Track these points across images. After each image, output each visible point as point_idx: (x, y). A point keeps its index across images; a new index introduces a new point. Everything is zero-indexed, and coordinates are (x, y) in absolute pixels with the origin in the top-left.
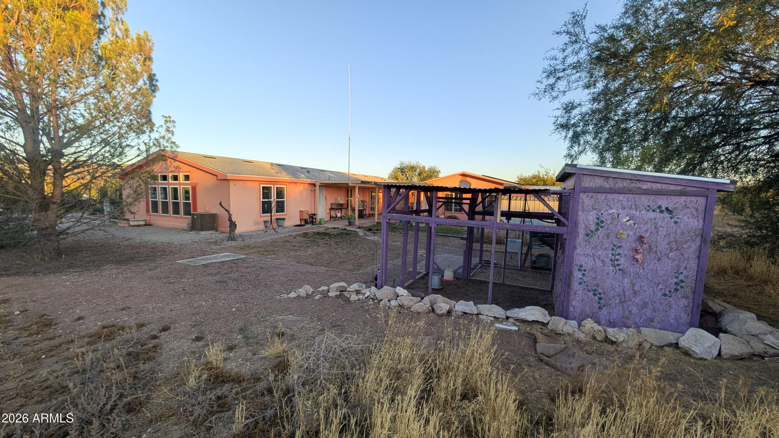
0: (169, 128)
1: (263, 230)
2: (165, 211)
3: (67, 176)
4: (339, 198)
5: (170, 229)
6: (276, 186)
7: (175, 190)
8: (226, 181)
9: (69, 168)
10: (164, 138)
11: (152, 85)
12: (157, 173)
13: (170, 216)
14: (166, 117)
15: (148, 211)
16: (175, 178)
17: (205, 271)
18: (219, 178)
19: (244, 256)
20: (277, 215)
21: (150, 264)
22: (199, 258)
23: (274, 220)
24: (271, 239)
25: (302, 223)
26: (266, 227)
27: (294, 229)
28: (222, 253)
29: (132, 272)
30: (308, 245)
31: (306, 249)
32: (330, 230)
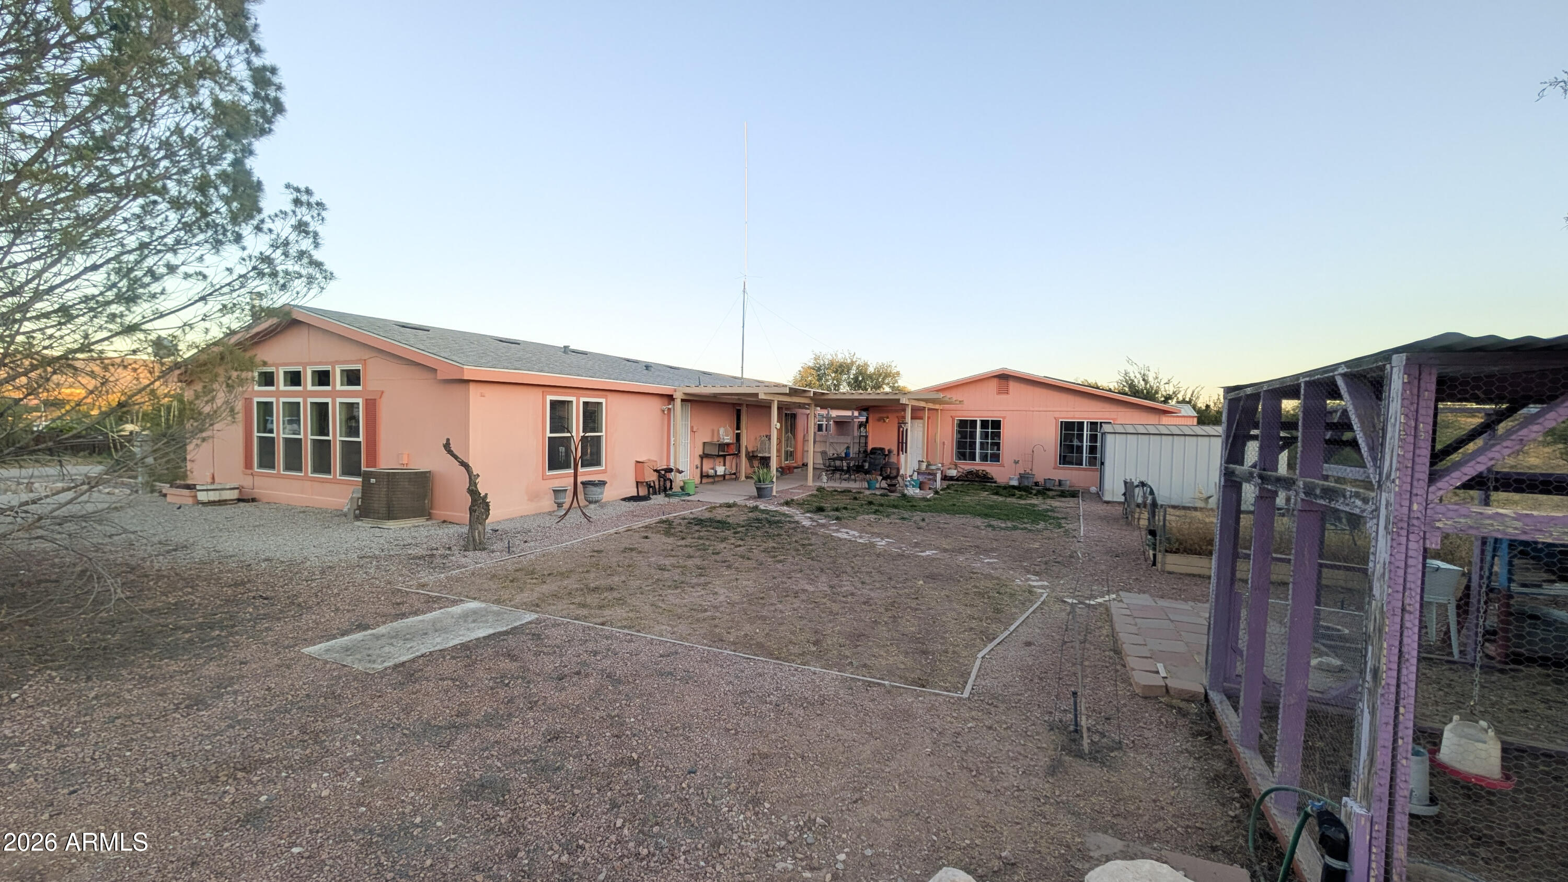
0: (305, 222)
1: (550, 513)
2: (294, 463)
4: (722, 431)
5: (305, 511)
6: (583, 400)
7: (321, 411)
8: (463, 385)
11: (262, 97)
12: (278, 366)
13: (306, 478)
14: (297, 190)
15: (248, 465)
16: (323, 378)
17: (407, 710)
18: (440, 376)
19: (530, 617)
20: (584, 474)
21: (203, 665)
22: (382, 630)
23: (580, 486)
24: (583, 542)
25: (643, 492)
26: (560, 505)
27: (624, 509)
28: (454, 603)
29: (113, 720)
30: (698, 561)
31: (702, 579)
32: (720, 511)
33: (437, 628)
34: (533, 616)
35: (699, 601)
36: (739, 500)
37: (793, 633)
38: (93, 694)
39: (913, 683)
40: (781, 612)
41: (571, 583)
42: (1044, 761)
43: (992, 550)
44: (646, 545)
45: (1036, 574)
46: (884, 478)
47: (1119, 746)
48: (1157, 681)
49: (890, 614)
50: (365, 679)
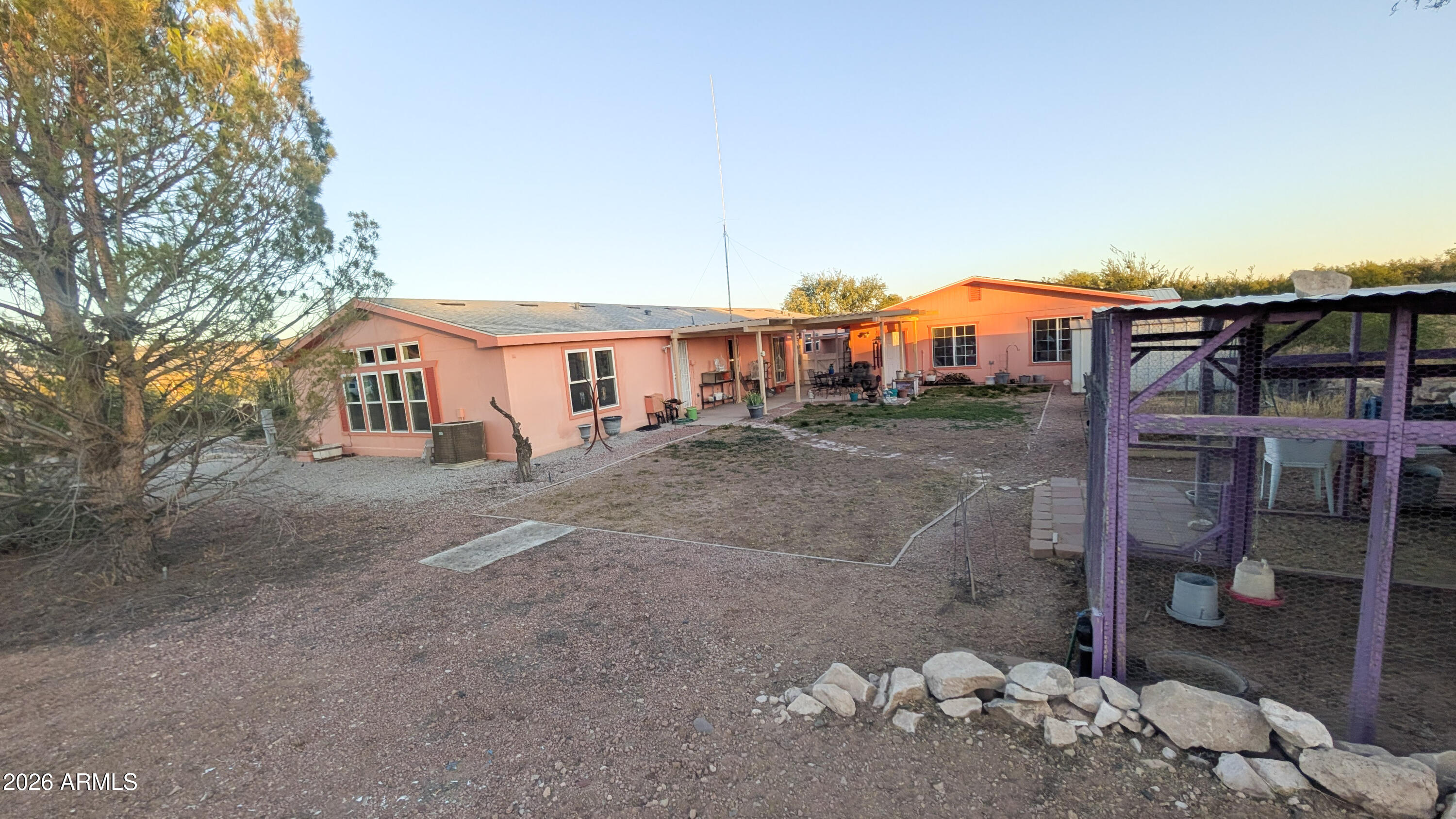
0: (365, 239)
1: (579, 447)
2: (379, 424)
3: (152, 379)
4: (717, 362)
5: (393, 461)
6: (594, 350)
7: (393, 379)
8: (498, 351)
9: (151, 360)
10: (356, 264)
11: (318, 146)
12: (354, 347)
13: (389, 434)
14: (357, 216)
15: (345, 428)
16: (390, 354)
17: (496, 595)
18: (480, 345)
19: (571, 529)
20: (603, 412)
21: (359, 574)
22: (468, 545)
23: (600, 423)
24: (607, 469)
25: (654, 422)
26: (586, 440)
27: (638, 438)
28: (516, 522)
29: (318, 610)
30: (698, 478)
31: (700, 492)
32: (718, 433)
33: (507, 541)
34: (572, 529)
35: (696, 509)
36: (735, 422)
37: (767, 528)
38: (299, 596)
39: (856, 559)
40: (760, 513)
41: (599, 502)
42: (939, 605)
43: (951, 449)
44: (656, 467)
45: (984, 467)
46: (865, 390)
47: (1001, 594)
48: (1049, 546)
49: (847, 509)
50: (465, 578)
